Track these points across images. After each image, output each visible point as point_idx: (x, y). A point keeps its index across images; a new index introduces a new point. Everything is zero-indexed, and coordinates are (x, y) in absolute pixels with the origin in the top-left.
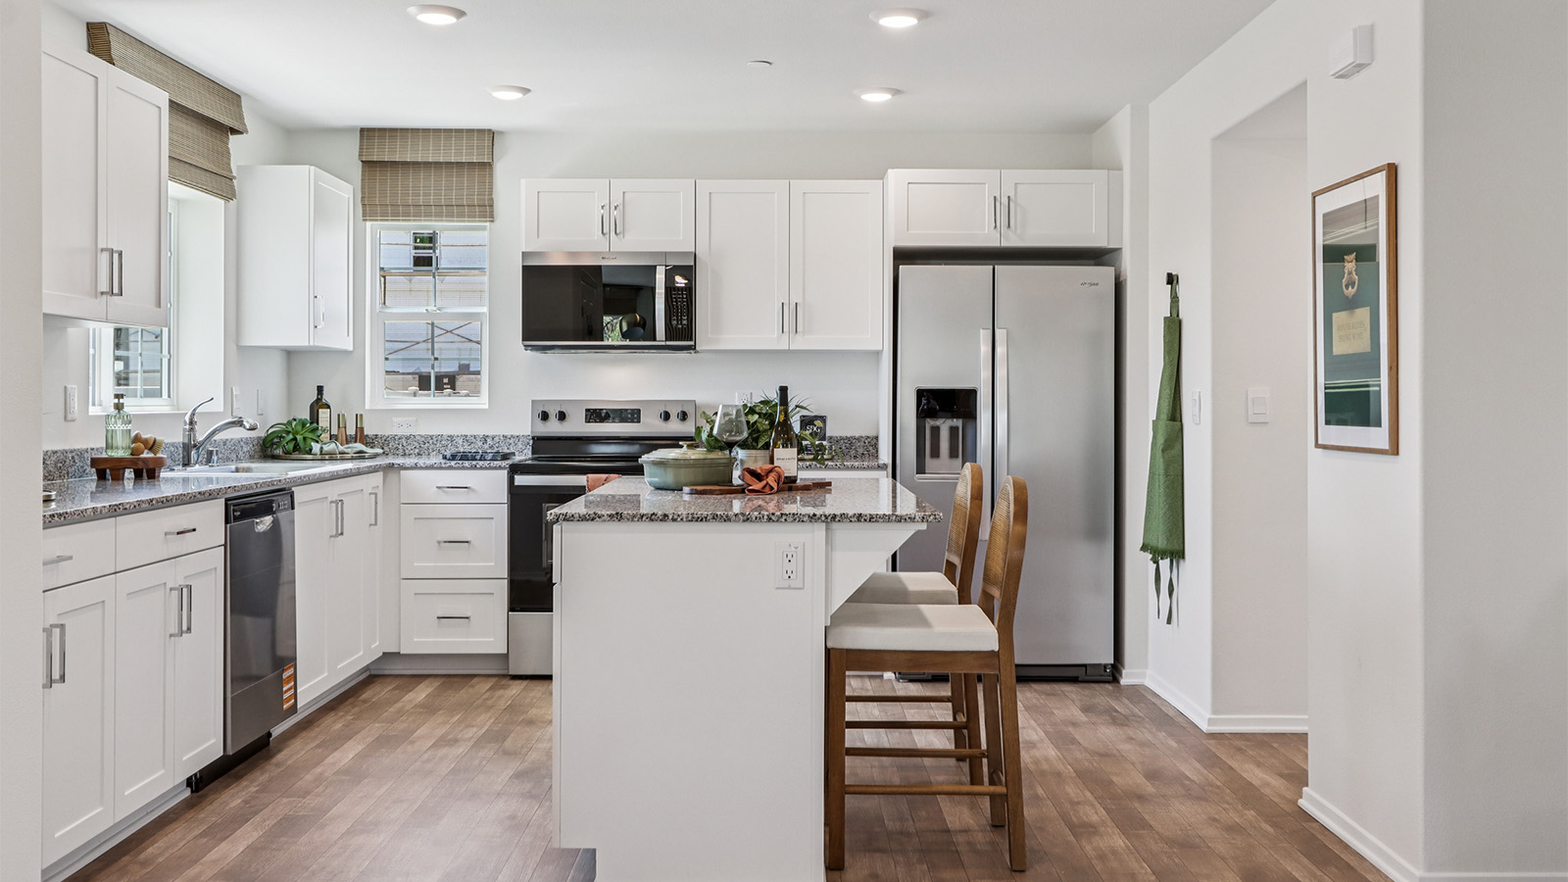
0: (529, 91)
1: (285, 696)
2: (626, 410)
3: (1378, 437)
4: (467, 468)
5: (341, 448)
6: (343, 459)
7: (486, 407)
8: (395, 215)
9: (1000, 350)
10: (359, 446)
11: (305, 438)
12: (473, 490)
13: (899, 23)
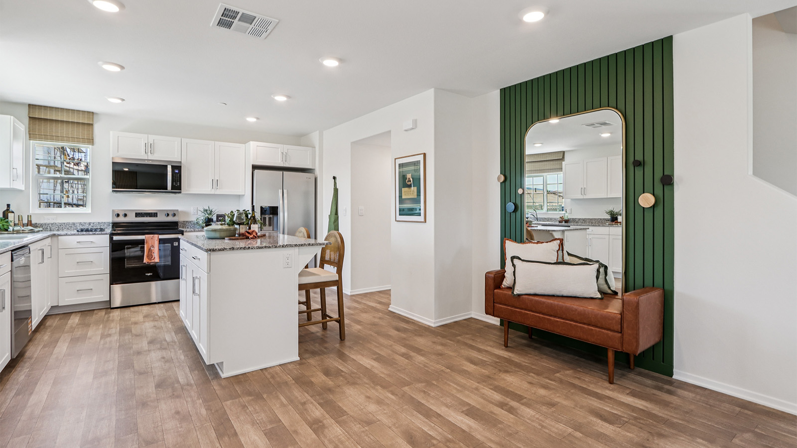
0: (124, 100)
1: (29, 330)
2: (152, 213)
3: (421, 218)
4: (91, 235)
5: (23, 228)
6: (23, 233)
7: (90, 212)
8: (40, 139)
9: (285, 195)
10: (30, 228)
11: (3, 225)
12: (94, 242)
13: (281, 99)
